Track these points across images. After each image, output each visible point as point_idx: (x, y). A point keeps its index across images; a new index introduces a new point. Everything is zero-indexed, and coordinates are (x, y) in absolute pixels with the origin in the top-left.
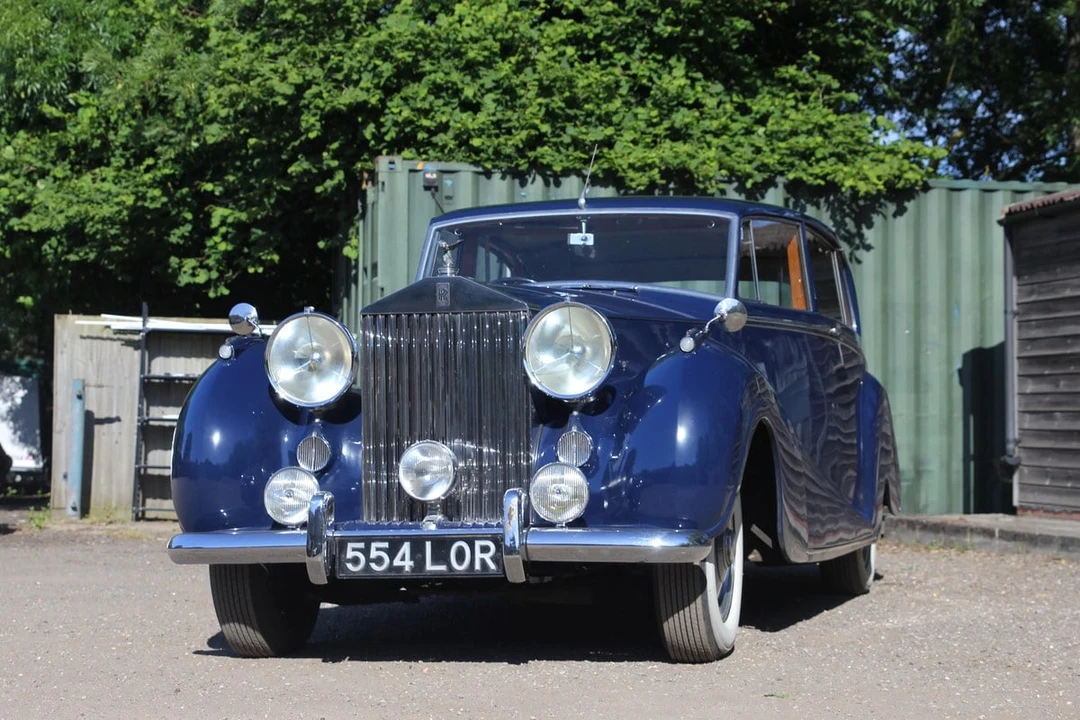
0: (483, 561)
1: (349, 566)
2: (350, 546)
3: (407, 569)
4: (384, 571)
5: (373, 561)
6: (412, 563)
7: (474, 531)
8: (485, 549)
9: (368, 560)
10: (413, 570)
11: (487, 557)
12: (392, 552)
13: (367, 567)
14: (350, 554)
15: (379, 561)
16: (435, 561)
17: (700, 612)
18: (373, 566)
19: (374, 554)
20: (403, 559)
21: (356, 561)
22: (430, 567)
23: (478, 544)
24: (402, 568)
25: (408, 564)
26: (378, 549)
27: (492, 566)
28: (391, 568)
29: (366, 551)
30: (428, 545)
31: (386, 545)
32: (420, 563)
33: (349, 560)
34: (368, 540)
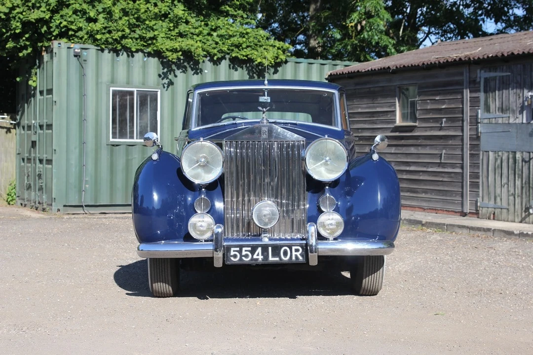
0: (296, 255)
3: (260, 260)
4: (249, 261)
5: (244, 256)
6: (262, 257)
7: (291, 242)
8: (297, 250)
9: (242, 256)
10: (263, 260)
11: (298, 254)
12: (253, 251)
13: (241, 259)
15: (246, 256)
16: (273, 256)
17: (381, 275)
18: (244, 258)
19: (244, 253)
20: (258, 255)
21: (236, 256)
22: (271, 259)
24: (257, 259)
25: (260, 257)
26: (246, 251)
28: (252, 259)
29: (240, 252)
30: (270, 248)
31: (250, 249)
32: (266, 257)
33: (232, 256)
34: (241, 247)
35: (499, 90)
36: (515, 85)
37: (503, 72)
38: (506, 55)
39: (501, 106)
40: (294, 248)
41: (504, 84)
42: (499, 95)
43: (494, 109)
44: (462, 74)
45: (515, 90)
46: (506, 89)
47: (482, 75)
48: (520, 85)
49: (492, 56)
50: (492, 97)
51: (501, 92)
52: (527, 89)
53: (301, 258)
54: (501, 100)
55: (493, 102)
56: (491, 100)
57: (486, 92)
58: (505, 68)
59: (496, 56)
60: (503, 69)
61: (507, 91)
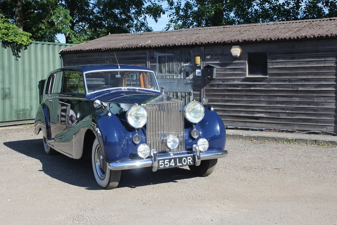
1: (160, 166)
2: (160, 161)
3: (173, 165)
4: (168, 167)
7: (187, 155)
8: (190, 159)
9: (164, 164)
10: (174, 165)
11: (190, 161)
12: (170, 162)
14: (160, 164)
15: (167, 164)
16: (179, 163)
18: (166, 165)
19: (166, 163)
20: (172, 163)
21: (162, 165)
22: (178, 164)
24: (172, 165)
25: (173, 164)
27: (191, 163)
28: (170, 166)
29: (164, 162)
30: (178, 159)
31: (168, 160)
32: (176, 164)
33: (160, 165)
34: (164, 160)
35: (167, 62)
36: (176, 60)
37: (169, 53)
38: (171, 45)
39: (168, 70)
40: (188, 158)
41: (170, 60)
42: (167, 65)
43: (165, 72)
44: (146, 54)
45: (176, 63)
46: (171, 62)
47: (157, 55)
48: (179, 60)
49: (163, 46)
50: (163, 66)
51: (168, 63)
52: (183, 62)
54: (168, 67)
55: (164, 68)
56: (162, 67)
57: (159, 63)
58: (170, 51)
59: (166, 46)
60: (169, 52)
61: (172, 63)
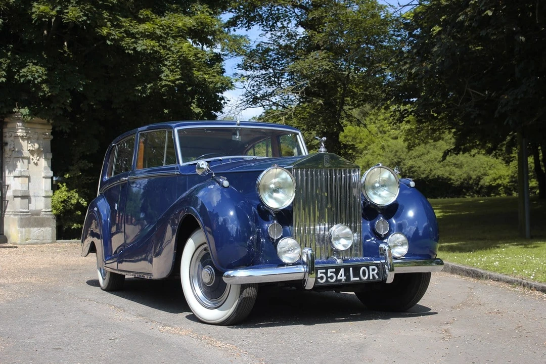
0: (373, 275)
1: (319, 280)
2: (319, 271)
3: (343, 280)
4: (333, 282)
5: (329, 277)
6: (345, 277)
9: (327, 277)
10: (346, 280)
12: (337, 273)
13: (327, 280)
14: (319, 275)
15: (332, 277)
16: (354, 276)
18: (329, 279)
19: (329, 274)
20: (341, 276)
21: (322, 278)
22: (352, 279)
23: (371, 268)
24: (341, 280)
25: (343, 278)
26: (331, 272)
28: (337, 280)
30: (351, 269)
31: (334, 270)
32: (348, 277)
34: (327, 269)
53: (377, 277)
